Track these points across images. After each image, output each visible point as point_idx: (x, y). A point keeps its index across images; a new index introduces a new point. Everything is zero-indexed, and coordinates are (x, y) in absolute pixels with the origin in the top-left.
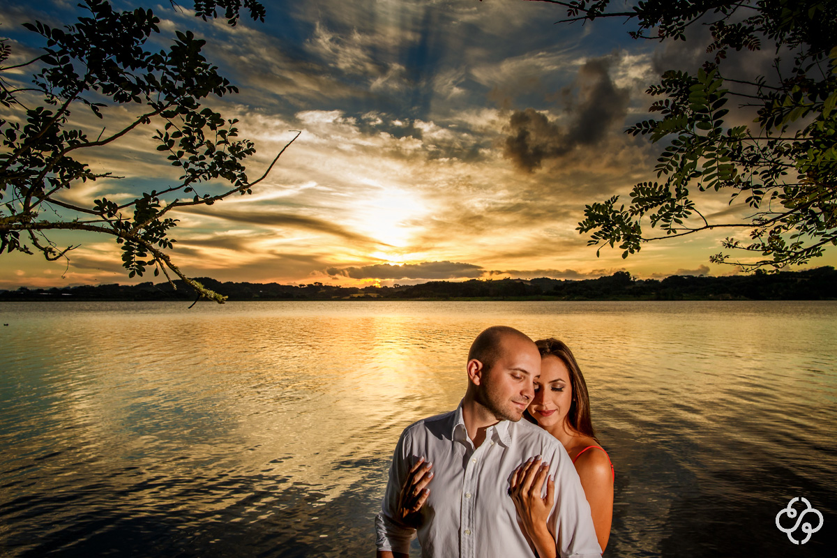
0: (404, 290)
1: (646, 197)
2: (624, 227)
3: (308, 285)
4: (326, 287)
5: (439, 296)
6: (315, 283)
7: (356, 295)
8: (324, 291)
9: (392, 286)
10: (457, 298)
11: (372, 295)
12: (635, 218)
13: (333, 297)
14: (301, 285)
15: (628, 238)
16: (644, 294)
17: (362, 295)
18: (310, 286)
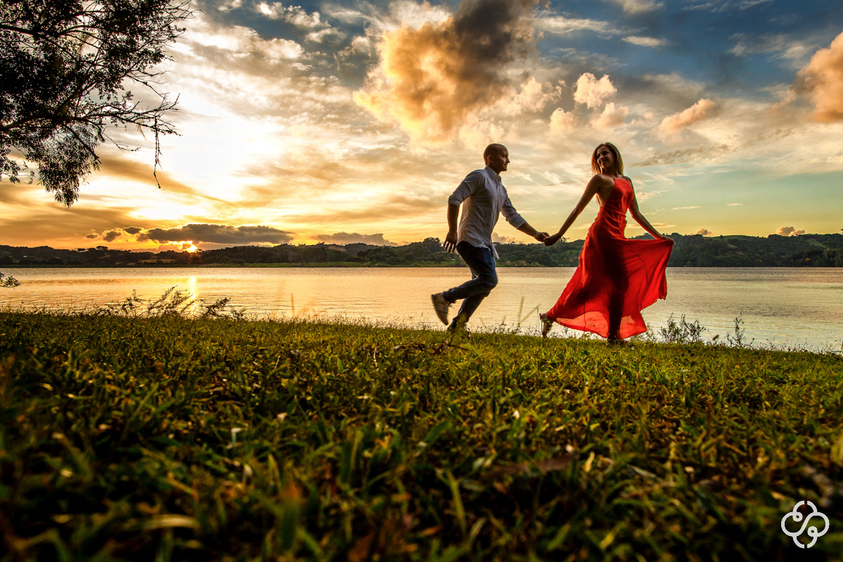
3: (90, 249)
4: (112, 252)
5: (234, 262)
6: (98, 247)
7: (143, 262)
8: (109, 256)
10: (253, 265)
11: (164, 261)
13: (117, 263)
14: (80, 250)
16: (444, 261)
17: (155, 261)
18: (91, 250)
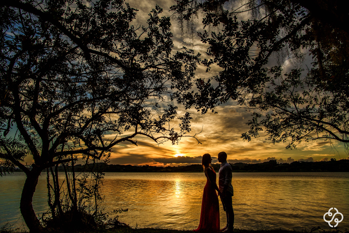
0: (182, 168)
1: (251, 132)
2: (248, 137)
4: (151, 167)
5: (197, 170)
6: (146, 165)
7: (163, 170)
8: (149, 168)
9: (177, 166)
11: (169, 170)
12: (250, 135)
13: (153, 171)
14: (140, 166)
15: (249, 139)
17: (165, 170)
18: (144, 166)
